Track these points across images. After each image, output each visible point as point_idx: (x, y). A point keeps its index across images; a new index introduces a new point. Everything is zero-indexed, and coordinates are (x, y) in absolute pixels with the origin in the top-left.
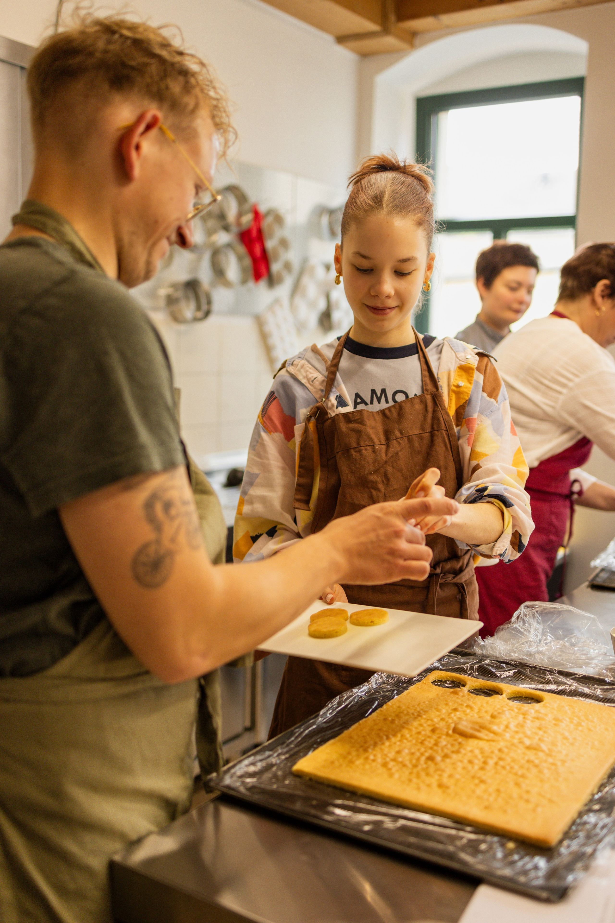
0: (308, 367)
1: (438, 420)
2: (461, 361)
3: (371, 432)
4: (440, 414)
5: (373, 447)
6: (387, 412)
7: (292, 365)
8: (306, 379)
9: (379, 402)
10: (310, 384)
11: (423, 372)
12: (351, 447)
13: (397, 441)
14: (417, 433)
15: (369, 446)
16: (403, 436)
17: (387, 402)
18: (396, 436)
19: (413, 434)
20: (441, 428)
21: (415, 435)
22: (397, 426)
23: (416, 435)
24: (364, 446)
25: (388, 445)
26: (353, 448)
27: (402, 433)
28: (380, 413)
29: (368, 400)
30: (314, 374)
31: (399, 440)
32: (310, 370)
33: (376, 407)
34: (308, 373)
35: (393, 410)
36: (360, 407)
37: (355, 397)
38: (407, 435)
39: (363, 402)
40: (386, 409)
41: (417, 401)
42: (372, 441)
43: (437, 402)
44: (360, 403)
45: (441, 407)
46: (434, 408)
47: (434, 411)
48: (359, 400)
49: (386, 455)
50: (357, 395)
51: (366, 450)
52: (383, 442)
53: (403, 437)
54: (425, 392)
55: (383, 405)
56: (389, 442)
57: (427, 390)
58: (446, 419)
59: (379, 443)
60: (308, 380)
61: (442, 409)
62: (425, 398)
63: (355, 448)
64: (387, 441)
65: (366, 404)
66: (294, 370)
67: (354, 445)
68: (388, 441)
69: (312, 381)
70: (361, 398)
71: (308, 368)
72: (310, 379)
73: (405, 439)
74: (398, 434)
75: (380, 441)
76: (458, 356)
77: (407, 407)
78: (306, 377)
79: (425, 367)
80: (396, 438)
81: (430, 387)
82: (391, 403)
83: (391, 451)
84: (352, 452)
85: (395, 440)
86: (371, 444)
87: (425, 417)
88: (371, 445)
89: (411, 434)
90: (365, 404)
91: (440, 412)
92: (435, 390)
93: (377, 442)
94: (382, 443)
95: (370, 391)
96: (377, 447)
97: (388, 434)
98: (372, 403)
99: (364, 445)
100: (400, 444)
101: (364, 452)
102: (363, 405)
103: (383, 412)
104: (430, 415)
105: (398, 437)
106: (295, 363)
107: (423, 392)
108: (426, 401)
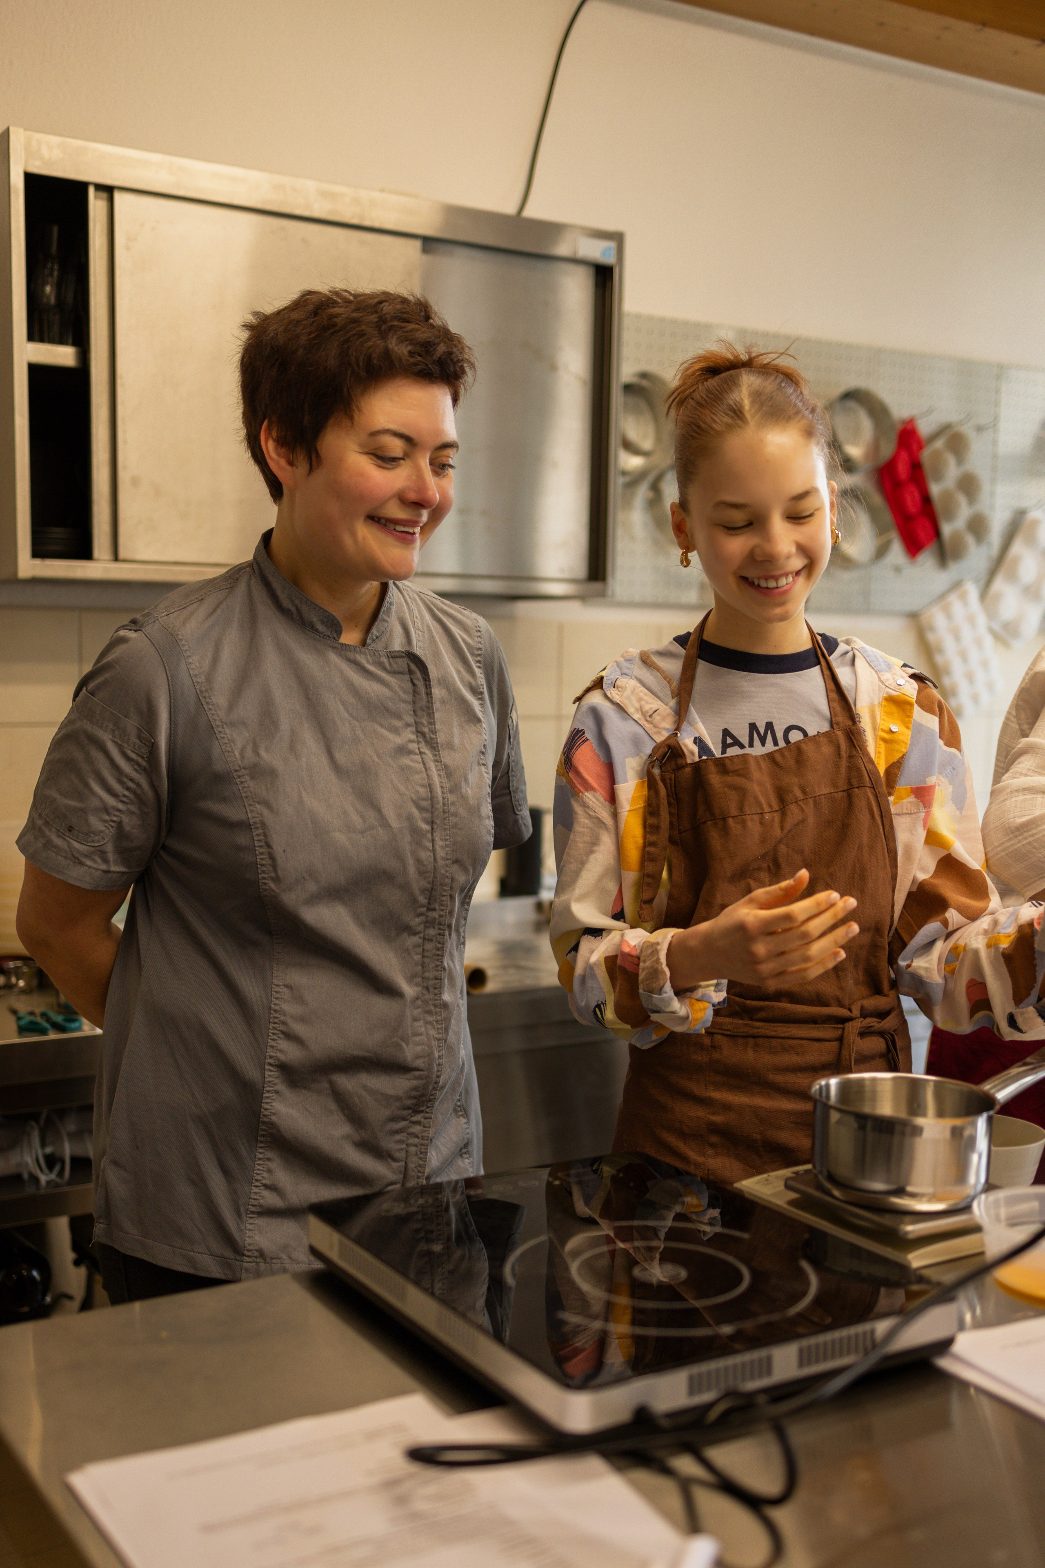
0: (641, 691)
1: (859, 770)
2: (888, 687)
3: (756, 789)
4: (860, 761)
5: (760, 815)
6: (778, 757)
7: (614, 687)
8: (640, 713)
9: (763, 744)
10: (647, 721)
11: (829, 694)
12: (728, 815)
13: (798, 805)
14: (826, 792)
15: (755, 814)
16: (807, 797)
17: (776, 743)
18: (796, 798)
19: (821, 793)
20: (864, 784)
21: (824, 795)
22: (795, 780)
23: (826, 796)
24: (749, 815)
25: (783, 812)
26: (732, 817)
27: (804, 792)
28: (766, 758)
29: (746, 742)
30: (651, 704)
31: (800, 803)
32: (646, 698)
33: (758, 750)
34: (643, 703)
35: (786, 754)
36: (733, 751)
37: (723, 735)
38: (813, 795)
39: (737, 743)
40: (775, 751)
41: (824, 740)
42: (759, 804)
43: (855, 742)
44: (731, 745)
45: (861, 750)
46: (851, 752)
47: (850, 757)
48: (729, 741)
49: (782, 828)
50: (726, 733)
51: (752, 820)
52: (776, 807)
53: (807, 799)
54: (834, 726)
55: (770, 747)
56: (784, 807)
57: (838, 724)
58: (870, 770)
59: (770, 810)
60: (644, 714)
61: (862, 753)
62: (836, 735)
63: (737, 816)
64: (781, 806)
65: (742, 746)
66: (621, 697)
67: (734, 811)
68: (783, 804)
69: (650, 716)
70: (732, 737)
71: (641, 694)
72: (647, 712)
73: (811, 801)
74: (799, 794)
75: (771, 806)
76: (883, 678)
77: (809, 750)
78: (641, 710)
79: (831, 685)
80: (795, 801)
81: (841, 718)
82: (782, 744)
83: (790, 822)
84: (731, 822)
85: (794, 804)
86: (759, 812)
87: (837, 766)
88: (758, 814)
89: (819, 794)
90: (739, 747)
91: (860, 758)
92: (850, 723)
93: (766, 809)
94: (774, 810)
95: (747, 727)
96: (767, 816)
97: (782, 795)
98: (751, 745)
99: (749, 813)
100: (802, 810)
101: (749, 823)
102: (737, 747)
103: (770, 756)
104: (844, 763)
105: (799, 799)
106: (618, 683)
107: (832, 726)
108: (838, 741)
